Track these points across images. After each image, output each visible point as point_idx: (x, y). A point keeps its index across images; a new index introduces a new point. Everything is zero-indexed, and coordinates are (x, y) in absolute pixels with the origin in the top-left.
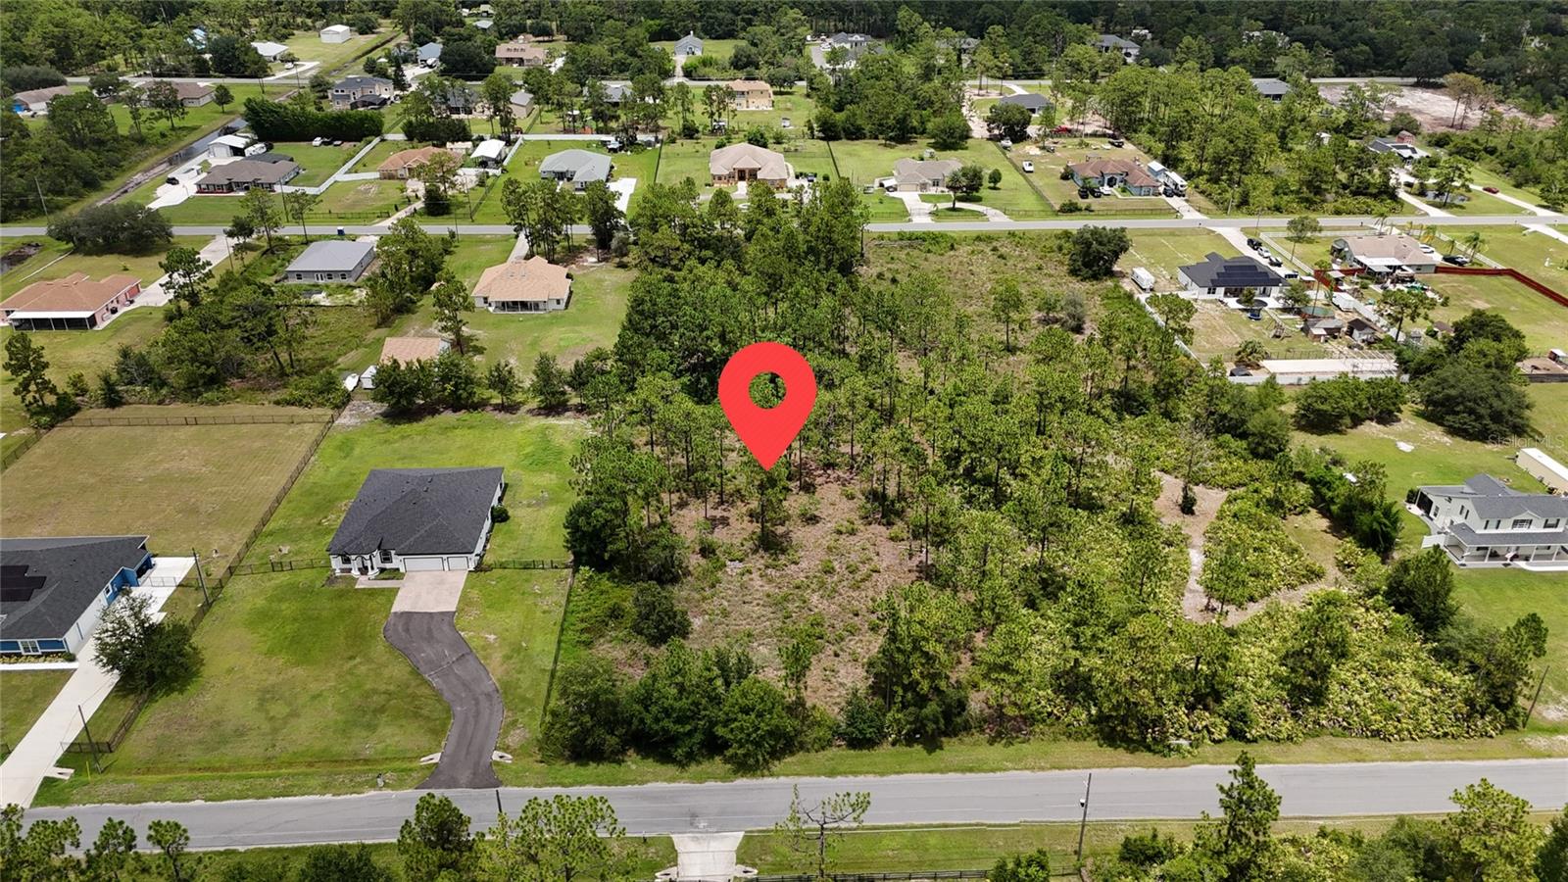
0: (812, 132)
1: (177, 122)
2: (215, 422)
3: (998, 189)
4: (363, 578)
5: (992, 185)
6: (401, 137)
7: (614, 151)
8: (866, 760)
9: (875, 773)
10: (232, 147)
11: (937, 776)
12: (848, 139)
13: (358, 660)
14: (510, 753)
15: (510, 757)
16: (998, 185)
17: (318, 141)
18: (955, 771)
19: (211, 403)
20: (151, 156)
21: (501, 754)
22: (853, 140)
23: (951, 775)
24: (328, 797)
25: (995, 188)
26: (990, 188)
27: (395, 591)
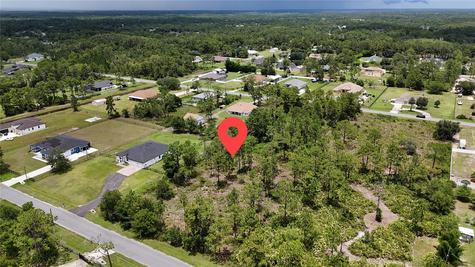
0: (384, 84)
1: (213, 66)
2: (139, 124)
3: (439, 108)
4: (120, 163)
5: (436, 106)
6: (260, 73)
7: (314, 82)
8: (170, 249)
9: (166, 253)
10: (217, 71)
11: (182, 262)
12: (398, 87)
13: (97, 180)
14: (96, 211)
15: (95, 212)
16: (438, 106)
17: (239, 72)
18: (188, 263)
19: (144, 121)
20: (201, 72)
21: (93, 210)
22: (399, 87)
23: (186, 263)
24: (52, 205)
25: (437, 107)
26: (435, 107)
27: (122, 168)
